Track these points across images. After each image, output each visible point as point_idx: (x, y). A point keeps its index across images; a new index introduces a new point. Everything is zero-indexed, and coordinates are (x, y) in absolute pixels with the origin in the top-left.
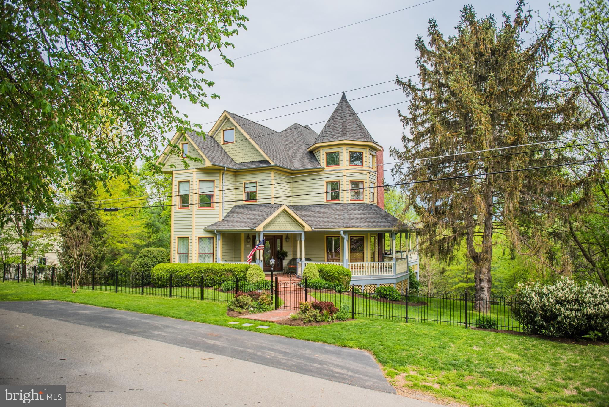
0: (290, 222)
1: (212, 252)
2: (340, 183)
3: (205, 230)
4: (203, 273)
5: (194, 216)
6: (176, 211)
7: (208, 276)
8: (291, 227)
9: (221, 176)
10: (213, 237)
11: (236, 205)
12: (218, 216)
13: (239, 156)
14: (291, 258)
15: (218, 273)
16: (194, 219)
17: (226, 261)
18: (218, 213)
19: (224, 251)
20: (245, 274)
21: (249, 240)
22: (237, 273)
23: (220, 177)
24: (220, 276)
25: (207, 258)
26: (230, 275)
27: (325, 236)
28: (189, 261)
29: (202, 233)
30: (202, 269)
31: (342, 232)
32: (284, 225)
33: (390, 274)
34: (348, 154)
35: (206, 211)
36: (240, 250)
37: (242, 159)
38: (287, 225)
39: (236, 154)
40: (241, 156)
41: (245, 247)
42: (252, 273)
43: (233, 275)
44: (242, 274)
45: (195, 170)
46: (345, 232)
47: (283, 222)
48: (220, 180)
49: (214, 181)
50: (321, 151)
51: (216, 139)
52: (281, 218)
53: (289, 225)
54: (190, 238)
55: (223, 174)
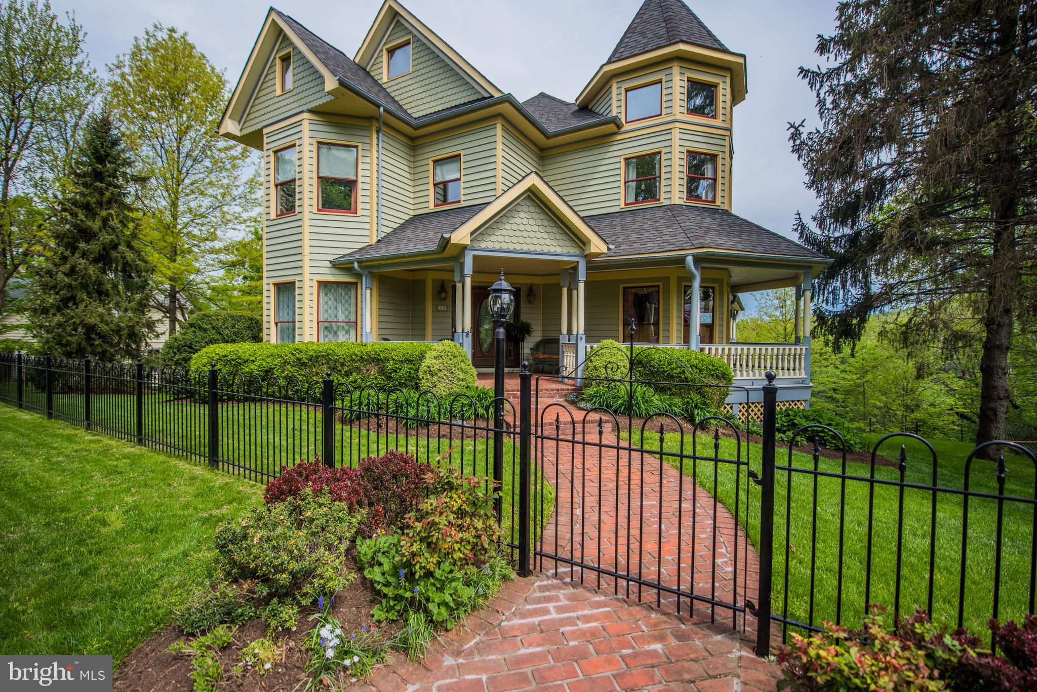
0: (549, 229)
1: (353, 319)
2: (664, 157)
3: (336, 265)
4: (304, 364)
5: (307, 229)
6: (270, 223)
7: (317, 374)
8: (549, 242)
9: (375, 136)
10: (356, 284)
11: (415, 216)
12: (367, 233)
13: (420, 102)
14: (538, 339)
15: (343, 365)
16: (307, 236)
17: (385, 339)
18: (367, 226)
19: (383, 319)
20: (417, 370)
21: (443, 295)
22: (390, 365)
23: (371, 137)
24: (348, 374)
25: (341, 334)
26: (374, 371)
27: (621, 286)
28: (297, 338)
29: (327, 271)
30: (303, 356)
31: (690, 260)
32: (532, 234)
33: (798, 376)
34: (685, 84)
35: (336, 219)
36: (424, 317)
37: (427, 106)
38: (539, 235)
39: (415, 98)
40: (425, 101)
41: (435, 310)
42: (436, 365)
43: (382, 371)
44: (406, 368)
45: (306, 115)
46: (698, 260)
47: (529, 228)
48: (370, 144)
49: (357, 147)
50: (614, 86)
51: (372, 74)
52: (522, 215)
53: (545, 236)
54: (297, 284)
55: (378, 132)
